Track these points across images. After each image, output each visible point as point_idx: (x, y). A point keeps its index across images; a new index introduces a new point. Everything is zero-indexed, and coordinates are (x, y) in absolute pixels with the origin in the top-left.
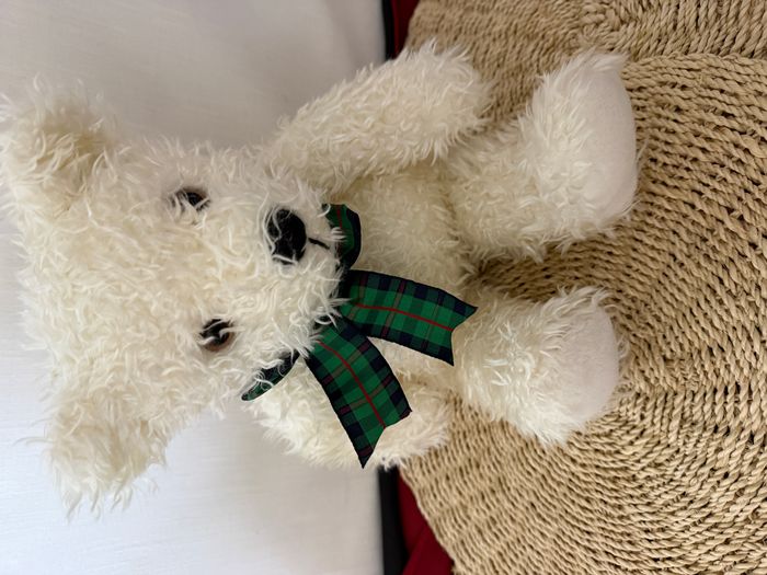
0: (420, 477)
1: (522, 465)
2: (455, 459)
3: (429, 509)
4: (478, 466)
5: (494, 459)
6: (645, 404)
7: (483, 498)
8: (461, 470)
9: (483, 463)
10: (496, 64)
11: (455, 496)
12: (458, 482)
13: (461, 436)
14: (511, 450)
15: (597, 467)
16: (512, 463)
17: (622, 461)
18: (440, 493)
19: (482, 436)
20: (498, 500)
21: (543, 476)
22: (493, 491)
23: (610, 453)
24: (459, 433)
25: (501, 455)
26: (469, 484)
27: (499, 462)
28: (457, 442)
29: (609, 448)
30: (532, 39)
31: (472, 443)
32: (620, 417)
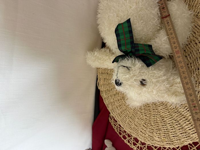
0: (105, 95)
2: (113, 92)
3: (106, 102)
4: (118, 94)
7: (119, 101)
8: (114, 95)
11: (112, 100)
18: (109, 99)
20: (122, 101)
22: (121, 99)
26: (116, 98)
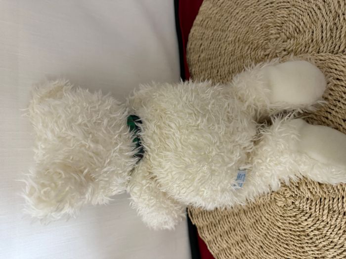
0: (208, 236)
1: (255, 230)
2: (223, 227)
3: (213, 250)
4: (235, 230)
5: (242, 228)
6: (311, 203)
7: (238, 244)
8: (227, 232)
9: (237, 229)
10: (231, 54)
11: (225, 244)
12: (226, 237)
13: (226, 217)
14: (249, 223)
15: (291, 230)
16: (250, 229)
17: (302, 228)
18: (218, 242)
19: (236, 217)
20: (245, 245)
21: (265, 234)
22: (242, 241)
23: (296, 224)
24: (224, 216)
25: (245, 225)
26: (231, 238)
27: (244, 229)
28: (224, 220)
29: (296, 222)
30: (247, 44)
31: (231, 220)
32: (300, 209)
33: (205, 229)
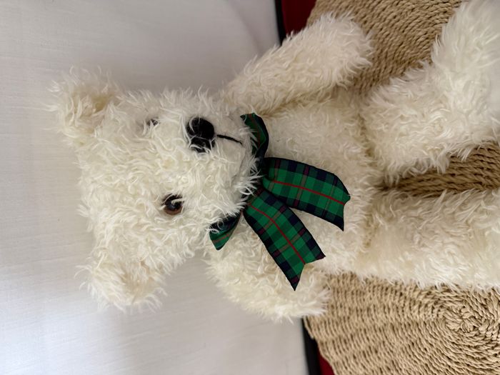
0: (335, 356)
1: (410, 356)
2: (359, 346)
4: (376, 352)
5: (388, 350)
8: (364, 352)
9: (379, 350)
11: (361, 369)
12: (363, 361)
13: (363, 332)
14: (401, 345)
15: (468, 365)
16: (402, 354)
17: (488, 365)
18: (349, 366)
19: (378, 333)
21: (426, 365)
22: (389, 369)
23: (479, 359)
24: (361, 330)
25: (393, 347)
27: (392, 352)
28: (360, 336)
29: (477, 356)
31: (371, 337)
32: (486, 337)
33: (330, 346)
